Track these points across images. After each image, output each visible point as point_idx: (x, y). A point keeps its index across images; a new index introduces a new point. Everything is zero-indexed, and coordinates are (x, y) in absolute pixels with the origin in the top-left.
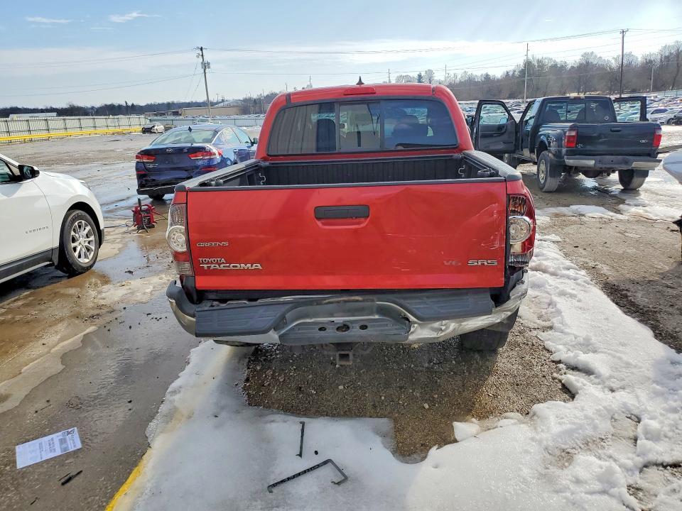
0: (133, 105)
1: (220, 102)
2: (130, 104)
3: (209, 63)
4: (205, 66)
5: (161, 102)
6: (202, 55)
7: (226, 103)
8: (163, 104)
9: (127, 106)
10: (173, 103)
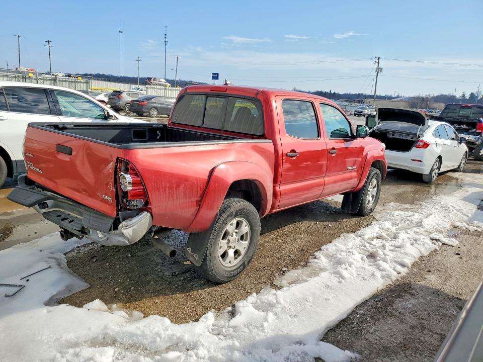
0: (334, 93)
1: (395, 98)
2: (332, 92)
3: (381, 69)
4: (379, 70)
5: (354, 93)
6: (378, 63)
7: (400, 98)
8: (356, 94)
9: (330, 93)
10: (362, 95)
